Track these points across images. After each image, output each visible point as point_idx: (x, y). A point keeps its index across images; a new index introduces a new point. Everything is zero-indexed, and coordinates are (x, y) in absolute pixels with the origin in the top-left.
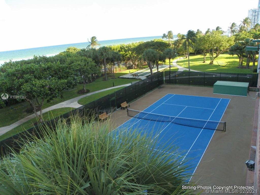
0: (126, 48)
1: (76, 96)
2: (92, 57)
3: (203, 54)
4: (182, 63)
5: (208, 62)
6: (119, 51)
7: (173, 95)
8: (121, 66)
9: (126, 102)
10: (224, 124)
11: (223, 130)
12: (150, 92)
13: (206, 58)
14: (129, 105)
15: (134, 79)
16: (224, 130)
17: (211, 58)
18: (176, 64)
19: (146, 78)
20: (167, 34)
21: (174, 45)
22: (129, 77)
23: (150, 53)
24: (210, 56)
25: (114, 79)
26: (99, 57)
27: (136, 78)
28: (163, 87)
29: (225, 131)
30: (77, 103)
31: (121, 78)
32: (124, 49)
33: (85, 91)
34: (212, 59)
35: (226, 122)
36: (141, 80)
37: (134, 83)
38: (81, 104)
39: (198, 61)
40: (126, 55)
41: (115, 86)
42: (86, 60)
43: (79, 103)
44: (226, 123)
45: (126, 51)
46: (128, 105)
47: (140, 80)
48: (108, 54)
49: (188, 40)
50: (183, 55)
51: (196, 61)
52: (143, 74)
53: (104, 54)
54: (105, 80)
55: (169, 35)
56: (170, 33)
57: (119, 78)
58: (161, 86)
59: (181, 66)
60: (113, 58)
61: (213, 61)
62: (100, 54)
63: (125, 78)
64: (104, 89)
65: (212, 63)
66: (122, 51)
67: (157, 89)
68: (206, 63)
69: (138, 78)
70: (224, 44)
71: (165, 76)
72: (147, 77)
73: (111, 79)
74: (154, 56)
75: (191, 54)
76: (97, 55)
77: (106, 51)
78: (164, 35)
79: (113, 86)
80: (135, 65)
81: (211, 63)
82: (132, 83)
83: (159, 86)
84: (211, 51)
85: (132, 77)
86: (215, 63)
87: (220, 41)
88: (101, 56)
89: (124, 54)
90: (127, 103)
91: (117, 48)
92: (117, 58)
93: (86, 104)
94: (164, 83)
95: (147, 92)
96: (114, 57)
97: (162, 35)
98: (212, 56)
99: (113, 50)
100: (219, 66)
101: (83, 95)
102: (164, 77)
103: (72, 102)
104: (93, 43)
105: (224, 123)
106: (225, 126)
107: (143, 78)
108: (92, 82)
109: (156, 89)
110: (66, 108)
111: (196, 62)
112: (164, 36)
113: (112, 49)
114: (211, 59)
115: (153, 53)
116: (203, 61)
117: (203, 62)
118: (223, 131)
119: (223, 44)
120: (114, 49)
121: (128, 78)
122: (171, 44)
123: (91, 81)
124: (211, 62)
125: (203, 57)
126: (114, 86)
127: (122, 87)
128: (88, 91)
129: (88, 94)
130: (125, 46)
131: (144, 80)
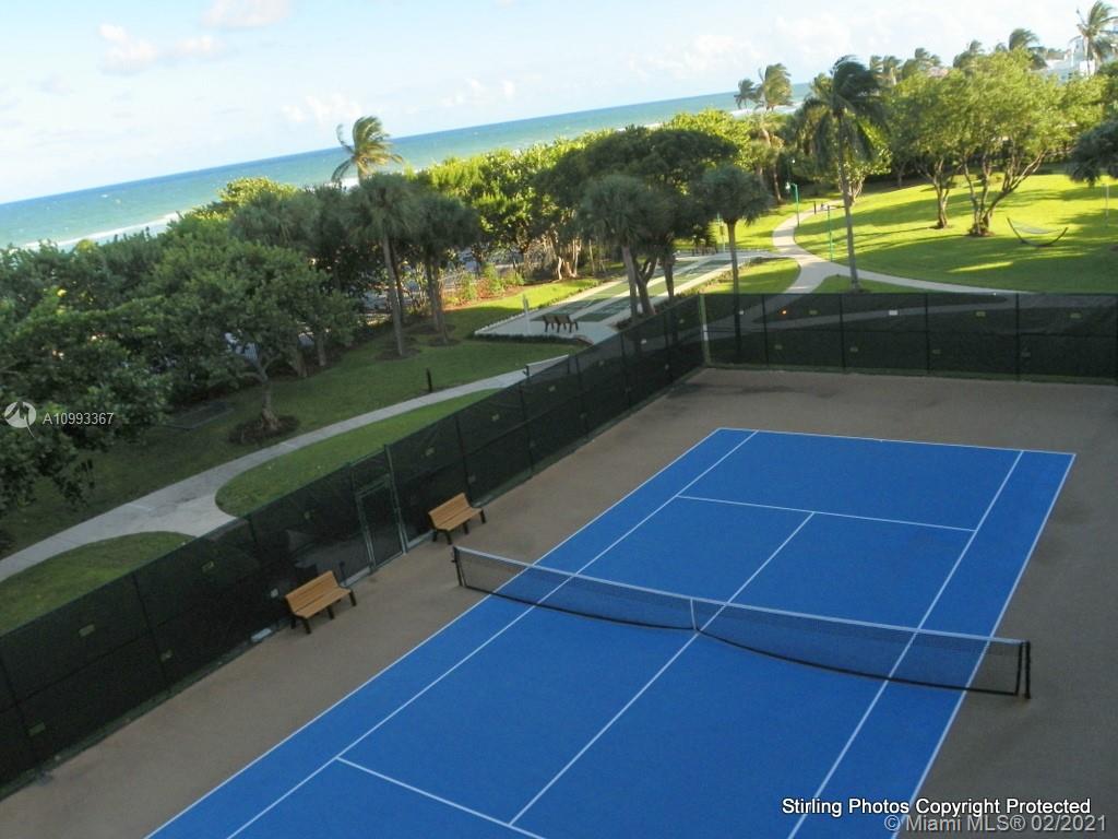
0: (512, 175)
1: (221, 459)
2: (311, 235)
3: (931, 182)
4: (824, 237)
5: (961, 225)
6: (477, 191)
7: (748, 434)
8: (493, 269)
9: (462, 495)
10: (1020, 654)
11: (1012, 690)
12: (621, 420)
13: (953, 200)
14: (482, 513)
15: (553, 340)
16: (1021, 691)
17: (975, 202)
18: (789, 241)
19: (614, 332)
20: (757, 81)
21: (781, 142)
22: (525, 334)
23: (617, 198)
24: (968, 191)
25: (443, 344)
26: (351, 233)
27: (564, 334)
28: (697, 387)
29: (1028, 696)
30: (214, 503)
31: (481, 337)
32: (504, 178)
33: (273, 427)
34: (981, 206)
35: (1031, 641)
36: (585, 348)
37: (538, 366)
38: (229, 511)
39: (910, 219)
40: (514, 209)
41: (441, 388)
42: (262, 261)
43: (220, 504)
44: (1028, 645)
45: (509, 190)
46: (474, 512)
47: (579, 350)
48: (398, 215)
49: (839, 113)
50: (834, 188)
51: (900, 221)
52: (605, 308)
53: (378, 215)
54: (397, 355)
55: (768, 88)
56: (774, 74)
57: (471, 337)
58: (689, 381)
59: (814, 252)
60: (432, 234)
61: (986, 221)
62: (353, 215)
63: (505, 338)
64: (379, 408)
65: (983, 230)
66: (491, 191)
67: (664, 398)
68: (951, 227)
69: (571, 336)
70: (1043, 124)
71: (708, 322)
72: (620, 326)
73: (426, 350)
74: (643, 212)
75: (874, 184)
76: (342, 221)
77: (387, 196)
78: (745, 85)
79: (426, 387)
80: (569, 257)
81: (978, 232)
82: (527, 368)
83: (676, 382)
84: (977, 162)
85: (538, 329)
86: (1001, 224)
87: (1019, 105)
88: (360, 228)
89: (500, 204)
90: (471, 500)
91: (463, 175)
92: (450, 231)
93: (255, 508)
94: (708, 360)
95: (600, 423)
96: (434, 225)
97: (737, 90)
98: (980, 189)
99: (440, 185)
100: (1023, 242)
101: (255, 450)
102: (705, 327)
103: (187, 500)
104: (366, 151)
105: (1021, 646)
106: (1024, 663)
107: (598, 333)
108: (328, 367)
109: (661, 400)
110: (145, 538)
111: (895, 227)
112: (746, 92)
113: (435, 181)
114: (976, 206)
115: (632, 197)
116: (934, 220)
117: (935, 223)
118: (1016, 694)
119: (1037, 121)
120: (447, 182)
121: (519, 339)
122: (766, 134)
123: (322, 363)
124: (975, 226)
125: (933, 195)
126: (431, 390)
127: (477, 393)
128: (289, 428)
129: (287, 447)
130: (508, 163)
131: (601, 344)
